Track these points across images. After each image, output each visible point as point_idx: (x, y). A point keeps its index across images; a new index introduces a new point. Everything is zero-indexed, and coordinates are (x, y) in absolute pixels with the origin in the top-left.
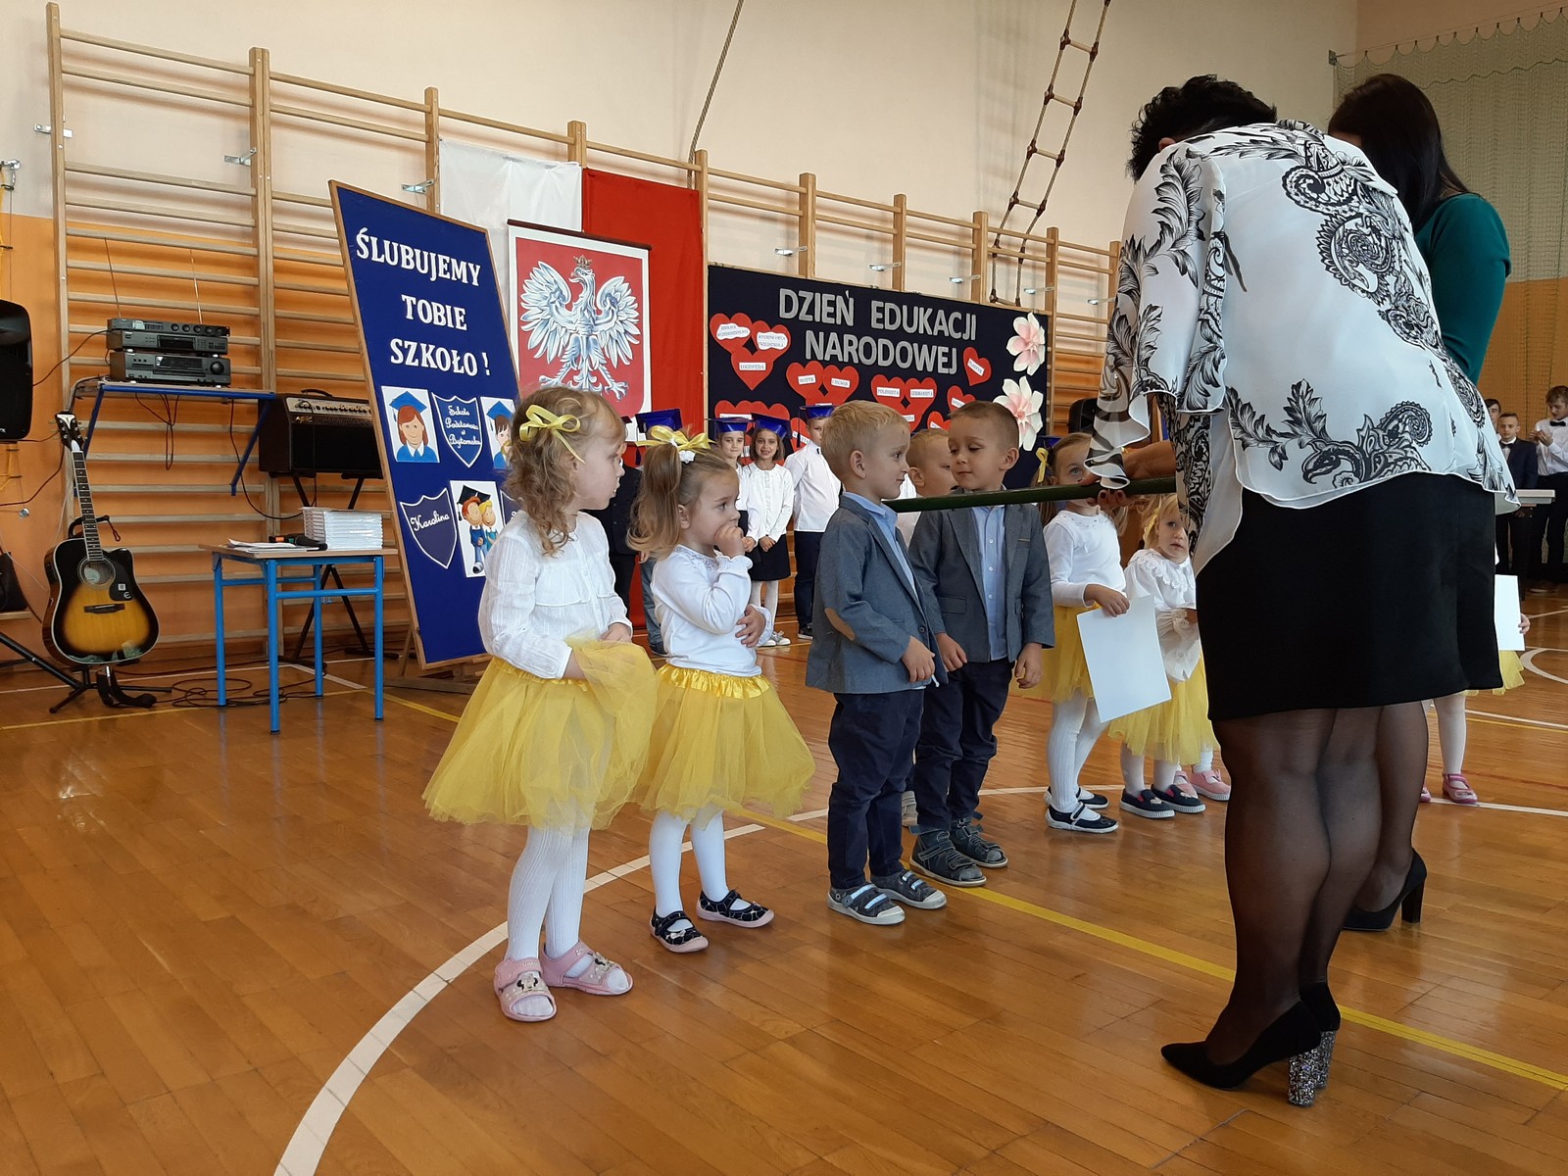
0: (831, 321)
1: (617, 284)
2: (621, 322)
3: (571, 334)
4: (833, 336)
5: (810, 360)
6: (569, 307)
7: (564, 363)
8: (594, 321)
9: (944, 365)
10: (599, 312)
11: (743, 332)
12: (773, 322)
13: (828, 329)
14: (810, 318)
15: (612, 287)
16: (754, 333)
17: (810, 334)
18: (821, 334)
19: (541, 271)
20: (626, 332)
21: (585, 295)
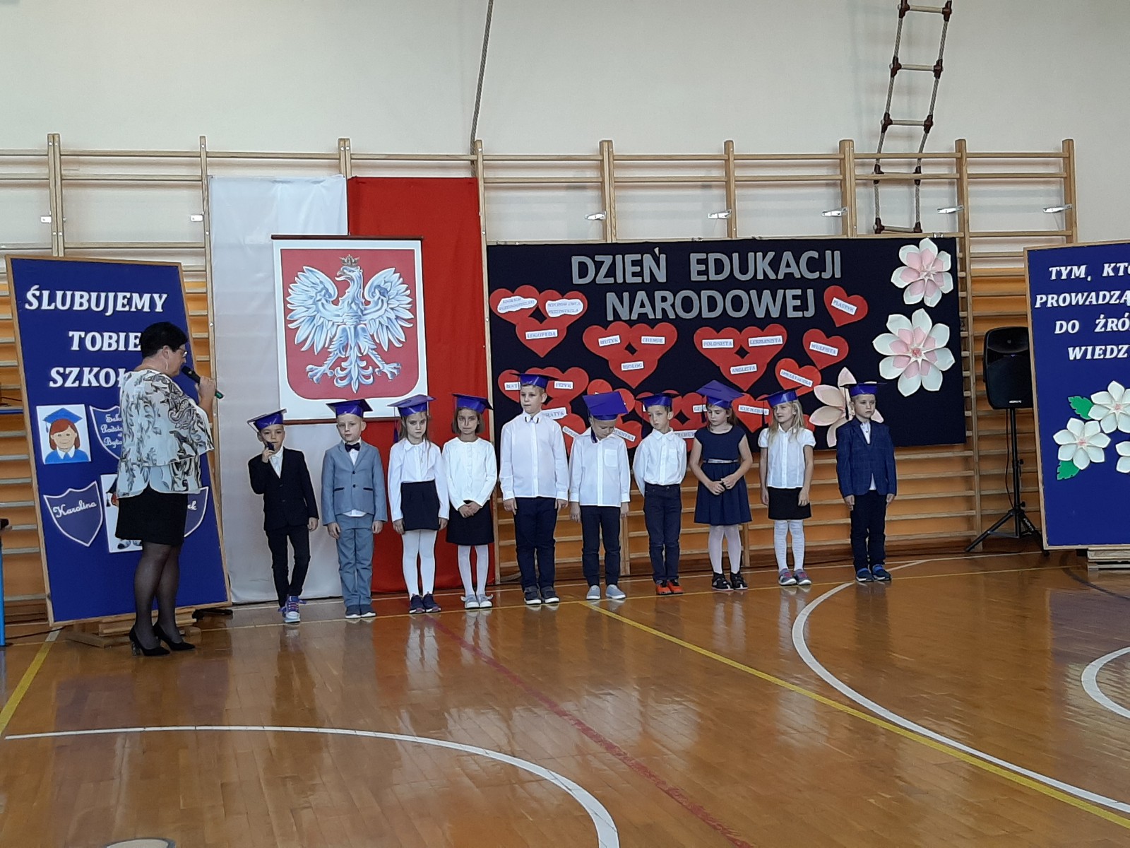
0: (639, 280)
1: (388, 276)
2: (392, 309)
3: (339, 325)
4: (641, 295)
5: (611, 322)
6: (336, 303)
7: (330, 353)
8: (362, 311)
9: (796, 308)
10: (367, 303)
11: (531, 303)
12: (564, 289)
13: (633, 289)
14: (611, 280)
15: (382, 279)
16: (542, 303)
17: (611, 297)
18: (626, 295)
19: (307, 275)
20: (397, 318)
21: (352, 290)
